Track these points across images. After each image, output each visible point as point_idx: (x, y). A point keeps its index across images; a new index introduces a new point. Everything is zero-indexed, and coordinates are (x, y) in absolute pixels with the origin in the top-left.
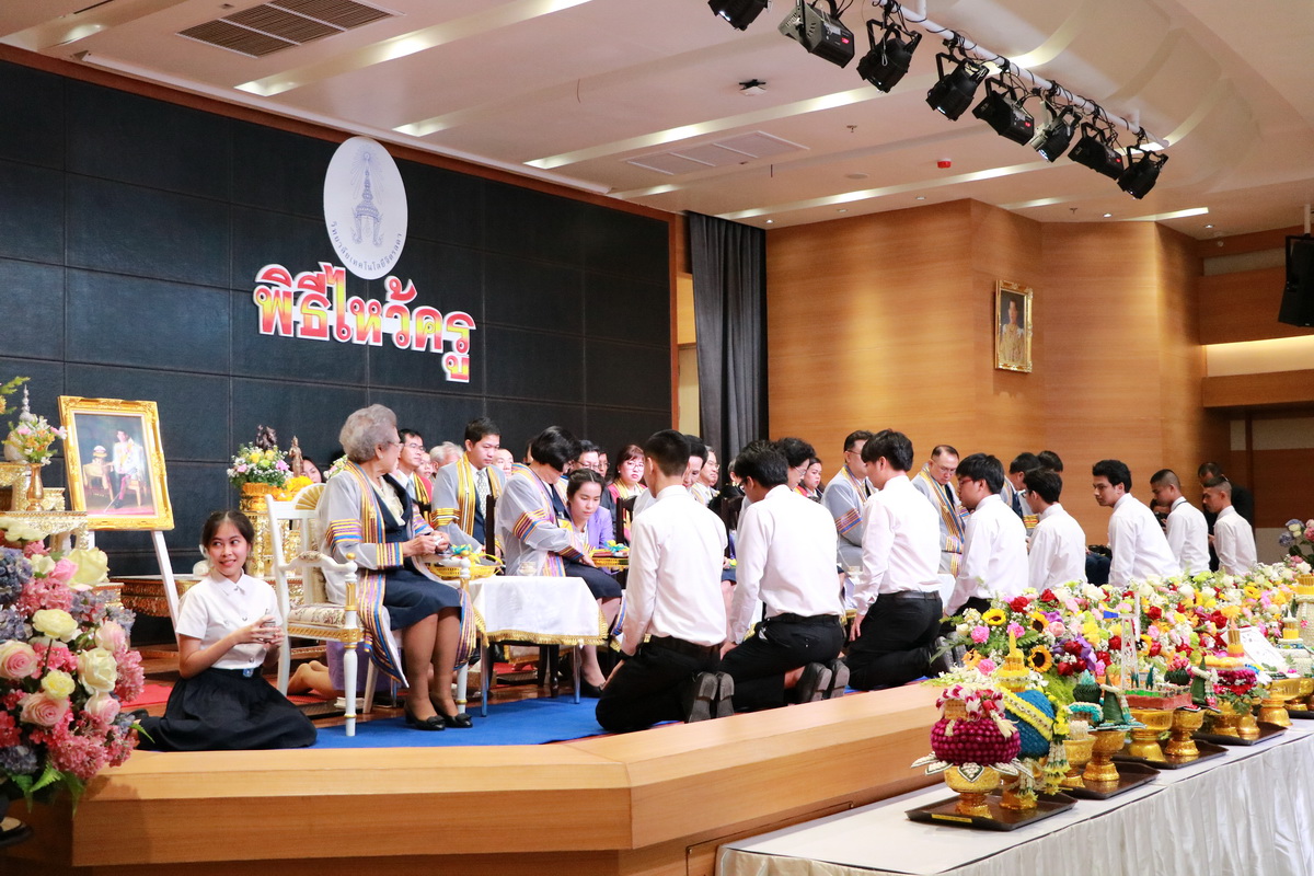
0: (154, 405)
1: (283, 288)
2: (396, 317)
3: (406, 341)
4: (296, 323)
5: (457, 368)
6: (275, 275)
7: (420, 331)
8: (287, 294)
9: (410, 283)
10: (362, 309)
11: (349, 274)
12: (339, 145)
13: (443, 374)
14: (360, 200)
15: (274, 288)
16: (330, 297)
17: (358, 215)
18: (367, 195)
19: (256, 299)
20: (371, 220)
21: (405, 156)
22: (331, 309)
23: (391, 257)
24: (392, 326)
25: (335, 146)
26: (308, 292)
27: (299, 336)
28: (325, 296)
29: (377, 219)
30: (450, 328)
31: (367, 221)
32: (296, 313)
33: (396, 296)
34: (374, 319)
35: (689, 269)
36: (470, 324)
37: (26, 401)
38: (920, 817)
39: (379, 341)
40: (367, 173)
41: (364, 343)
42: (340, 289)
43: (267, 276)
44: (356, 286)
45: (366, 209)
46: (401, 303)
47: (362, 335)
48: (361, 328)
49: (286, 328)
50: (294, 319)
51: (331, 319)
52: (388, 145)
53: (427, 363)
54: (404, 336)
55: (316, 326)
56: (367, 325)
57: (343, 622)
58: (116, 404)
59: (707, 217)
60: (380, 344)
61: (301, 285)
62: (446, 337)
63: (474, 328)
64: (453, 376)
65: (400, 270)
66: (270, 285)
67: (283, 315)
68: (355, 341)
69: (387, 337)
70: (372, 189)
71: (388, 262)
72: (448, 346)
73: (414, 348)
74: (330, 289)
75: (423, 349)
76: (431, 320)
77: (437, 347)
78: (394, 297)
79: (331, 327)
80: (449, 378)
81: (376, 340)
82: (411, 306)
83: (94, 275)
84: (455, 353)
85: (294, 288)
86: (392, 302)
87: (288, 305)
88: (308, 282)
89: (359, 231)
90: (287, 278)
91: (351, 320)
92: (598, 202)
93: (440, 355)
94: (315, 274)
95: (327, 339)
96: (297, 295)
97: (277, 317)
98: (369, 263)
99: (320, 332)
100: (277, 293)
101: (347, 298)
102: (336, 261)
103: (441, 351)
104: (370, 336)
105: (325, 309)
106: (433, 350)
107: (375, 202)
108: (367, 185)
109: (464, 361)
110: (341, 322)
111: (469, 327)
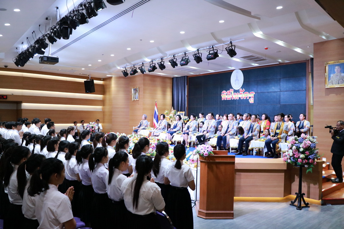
1: (225, 93)
3: (243, 98)
4: (226, 98)
5: (252, 101)
8: (225, 94)
9: (244, 89)
11: (234, 90)
13: (249, 102)
16: (231, 93)
17: (236, 81)
18: (237, 78)
19: (222, 96)
21: (243, 70)
24: (240, 96)
25: (232, 72)
26: (228, 93)
27: (227, 100)
28: (230, 93)
30: (250, 95)
31: (237, 81)
33: (241, 91)
34: (237, 95)
41: (236, 99)
42: (233, 92)
43: (223, 92)
45: (237, 80)
46: (242, 92)
51: (231, 97)
52: (240, 69)
53: (247, 101)
55: (229, 98)
56: (236, 96)
65: (242, 87)
66: (223, 94)
71: (240, 87)
72: (250, 98)
74: (231, 92)
76: (247, 94)
82: (244, 93)
84: (251, 99)
85: (226, 93)
86: (240, 92)
89: (236, 83)
91: (234, 96)
93: (248, 99)
94: (229, 91)
95: (231, 99)
96: (227, 94)
98: (237, 87)
99: (230, 99)
101: (234, 93)
102: (232, 88)
103: (249, 98)
104: (237, 98)
105: (230, 95)
106: (247, 99)
107: (238, 78)
108: (237, 76)
109: (253, 99)
110: (232, 97)
111: (254, 94)
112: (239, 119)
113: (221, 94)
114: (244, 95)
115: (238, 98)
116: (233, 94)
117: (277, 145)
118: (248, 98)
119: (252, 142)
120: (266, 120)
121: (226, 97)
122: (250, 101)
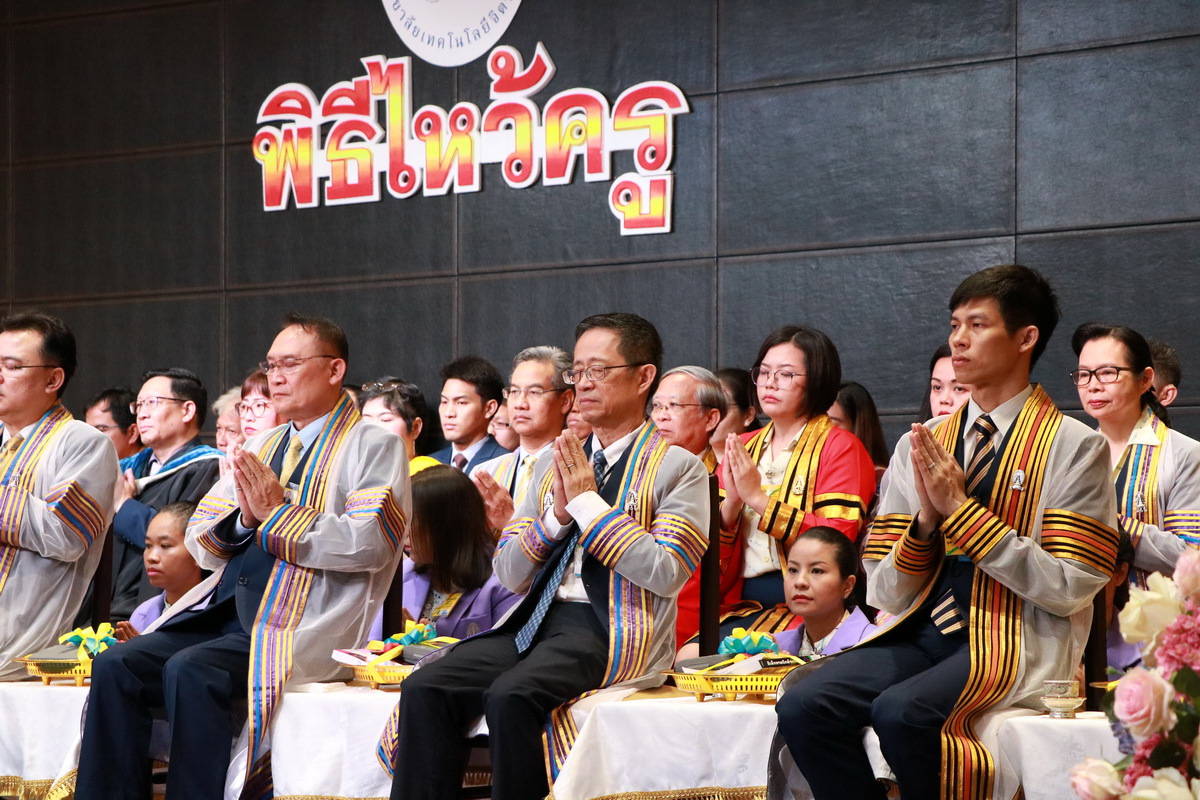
1: (301, 122)
2: (509, 127)
6: (287, 104)
8: (305, 133)
11: (419, 65)
13: (613, 223)
15: (285, 127)
22: (383, 140)
23: (502, 10)
24: (492, 146)
26: (341, 118)
27: (328, 202)
28: (370, 119)
30: (622, 122)
34: (462, 143)
36: (672, 101)
39: (470, 182)
42: (399, 100)
46: (520, 97)
50: (316, 175)
53: (575, 208)
63: (684, 108)
64: (630, 224)
66: (278, 124)
69: (490, 171)
71: (496, 19)
72: (621, 161)
74: (381, 105)
78: (500, 88)
84: (641, 178)
85: (317, 118)
86: (499, 98)
93: (603, 187)
98: (459, 34)
99: (364, 187)
101: (414, 110)
102: (396, 48)
103: (605, 175)
104: (454, 174)
105: (371, 144)
106: (589, 177)
109: (657, 186)
110: (397, 162)
111: (670, 112)
112: (463, 442)
113: (246, 133)
114: (538, 131)
115: (465, 178)
116: (409, 125)
117: (963, 744)
118: (596, 167)
119: (593, 710)
120: (822, 427)
121: (321, 162)
122: (622, 211)
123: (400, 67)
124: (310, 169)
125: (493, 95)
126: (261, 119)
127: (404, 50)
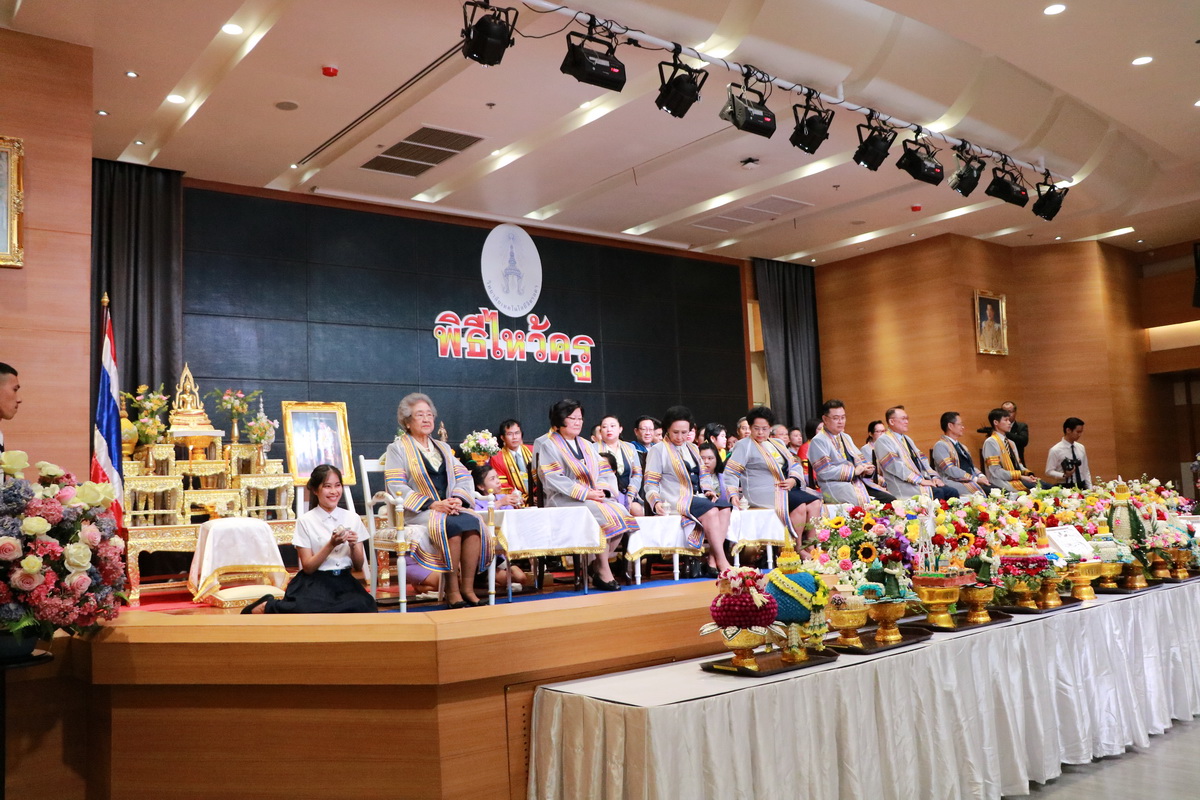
0: (344, 404)
1: (454, 326)
2: (536, 341)
3: (544, 357)
4: (464, 349)
5: (582, 373)
6: (448, 318)
7: (553, 349)
8: (457, 330)
9: (546, 318)
10: (511, 337)
11: (501, 315)
12: (490, 230)
13: (573, 378)
14: (507, 265)
15: (448, 327)
16: (488, 330)
17: (506, 275)
18: (512, 261)
19: (436, 335)
20: (516, 278)
21: (538, 234)
22: (489, 338)
23: (531, 302)
25: (487, 232)
26: (472, 328)
27: (467, 357)
28: (484, 330)
29: (519, 277)
30: (576, 346)
31: (513, 279)
32: (464, 342)
33: (535, 327)
34: (520, 343)
35: (756, 297)
36: (590, 343)
37: (261, 405)
38: (708, 668)
39: (524, 358)
40: (512, 247)
41: (513, 359)
42: (494, 325)
43: (442, 319)
44: (506, 322)
45: (512, 270)
46: (539, 332)
47: (511, 354)
48: (511, 350)
49: (457, 353)
50: (462, 346)
51: (489, 345)
52: (526, 228)
53: (560, 372)
54: (542, 353)
55: (478, 350)
56: (515, 347)
57: (396, 538)
58: (318, 405)
59: (768, 261)
60: (525, 360)
61: (466, 323)
62: (573, 352)
63: (594, 345)
64: (579, 379)
65: (538, 310)
66: (445, 325)
67: (454, 344)
68: (507, 359)
69: (530, 355)
70: (515, 257)
71: (529, 305)
72: (575, 359)
73: (550, 361)
74: (487, 325)
75: (556, 362)
76: (562, 342)
77: (567, 359)
78: (533, 328)
79: (489, 351)
80: (577, 381)
81: (522, 357)
82: (547, 334)
83: (327, 326)
84: (580, 363)
85: (462, 325)
86: (532, 331)
87: (458, 337)
88: (471, 321)
89: (508, 286)
90: (456, 319)
91: (502, 345)
92: (685, 256)
93: (569, 366)
94: (476, 316)
95: (487, 358)
96: (464, 331)
97: (450, 346)
98: (515, 307)
99: (482, 353)
100: (450, 330)
101: (500, 330)
102: (491, 306)
103: (569, 362)
104: (517, 355)
105: (484, 339)
106: (564, 362)
107: (518, 266)
108: (512, 255)
110: (495, 347)
111: (589, 346)
114: (547, 345)
116: (499, 334)
123: (494, 314)
124: (459, 344)
125: (530, 329)
126: (437, 321)
127: (495, 309)
